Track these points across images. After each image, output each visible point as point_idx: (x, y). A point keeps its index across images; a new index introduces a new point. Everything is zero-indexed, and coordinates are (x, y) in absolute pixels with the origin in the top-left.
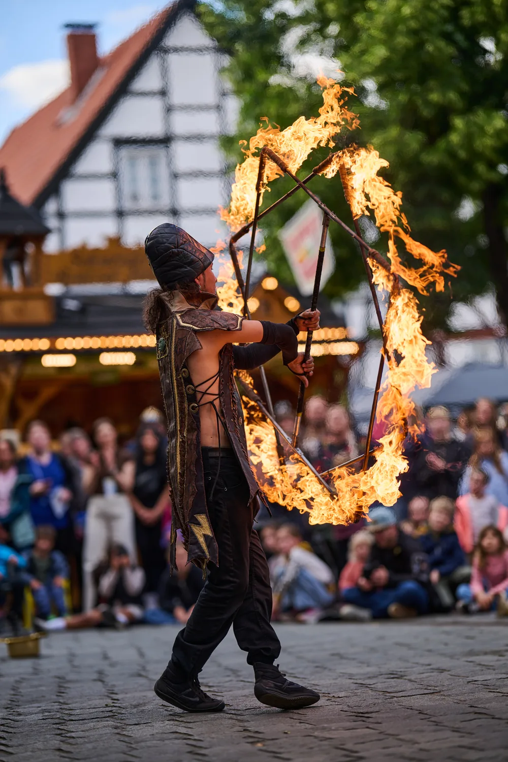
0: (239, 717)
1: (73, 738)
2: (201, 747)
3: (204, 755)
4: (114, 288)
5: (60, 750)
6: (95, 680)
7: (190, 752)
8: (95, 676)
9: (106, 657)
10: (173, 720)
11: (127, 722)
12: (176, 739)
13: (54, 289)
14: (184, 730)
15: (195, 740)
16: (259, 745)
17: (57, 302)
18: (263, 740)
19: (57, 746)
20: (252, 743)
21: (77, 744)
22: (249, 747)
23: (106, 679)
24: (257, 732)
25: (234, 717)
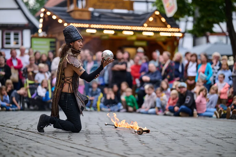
0: (138, 137)
1: (90, 138)
2: (127, 144)
3: (127, 146)
4: (109, 11)
5: (86, 141)
6: (96, 125)
7: (124, 145)
8: (96, 123)
9: (99, 119)
10: (119, 136)
11: (106, 136)
12: (120, 141)
13: (91, 9)
14: (122, 139)
15: (125, 142)
16: (144, 144)
17: (92, 13)
19: (86, 140)
20: (142, 144)
21: (91, 140)
23: (99, 125)
24: (143, 141)
25: (137, 137)
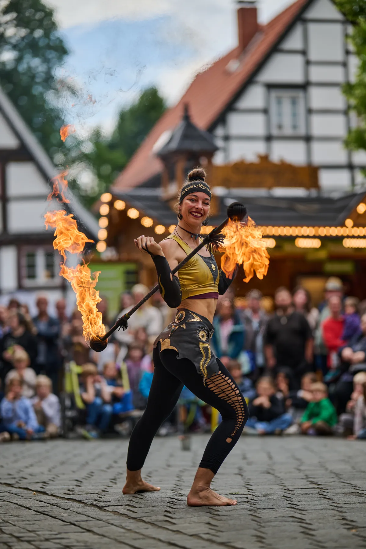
0: (339, 509)
1: (219, 515)
2: (310, 529)
3: (312, 535)
5: (209, 524)
6: (236, 474)
7: (303, 532)
8: (237, 471)
9: (244, 458)
10: (291, 508)
11: (258, 506)
12: (293, 521)
13: (219, 191)
14: (299, 516)
15: (307, 523)
16: (354, 531)
18: (356, 527)
19: (207, 521)
20: (348, 529)
21: (221, 520)
22: (345, 532)
23: (244, 474)
24: (352, 521)
25: (336, 509)
